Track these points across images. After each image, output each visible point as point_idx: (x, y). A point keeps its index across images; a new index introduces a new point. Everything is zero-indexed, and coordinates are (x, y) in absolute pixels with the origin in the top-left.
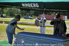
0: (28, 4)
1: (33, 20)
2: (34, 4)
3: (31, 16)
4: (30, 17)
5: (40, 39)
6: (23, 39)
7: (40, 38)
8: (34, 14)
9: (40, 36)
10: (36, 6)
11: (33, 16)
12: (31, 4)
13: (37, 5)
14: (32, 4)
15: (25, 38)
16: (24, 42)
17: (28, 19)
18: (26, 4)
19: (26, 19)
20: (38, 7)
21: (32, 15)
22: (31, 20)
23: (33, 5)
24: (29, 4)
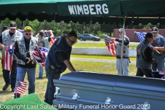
0: (84, 6)
1: (99, 42)
3: (96, 33)
4: (91, 35)
5: (115, 89)
6: (74, 90)
7: (116, 86)
8: (102, 29)
9: (116, 81)
11: (99, 32)
12: (91, 6)
13: (105, 7)
14: (93, 6)
15: (80, 88)
16: (78, 95)
17: (87, 42)
19: (83, 42)
20: (107, 13)
21: (98, 30)
22: (96, 42)
24: (86, 6)
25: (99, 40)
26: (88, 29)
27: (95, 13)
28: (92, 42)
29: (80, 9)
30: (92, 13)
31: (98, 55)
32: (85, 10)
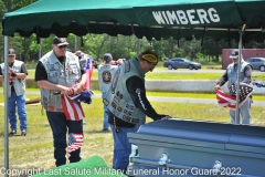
0: (179, 12)
1: (199, 71)
2: (202, 11)
3: (193, 57)
4: (186, 60)
5: (228, 147)
6: (161, 150)
7: (229, 143)
8: (203, 49)
9: (230, 134)
10: (208, 17)
11: (199, 55)
12: (189, 12)
13: (213, 13)
14: (193, 11)
15: (171, 145)
16: (169, 158)
17: (179, 71)
18: (168, 12)
19: (173, 71)
20: (218, 20)
21: (197, 51)
22: (194, 71)
23: (195, 15)
24: (182, 12)
25: (200, 68)
26: (182, 50)
27: (197, 22)
28: (187, 71)
29: (172, 16)
30: (193, 23)
31: (198, 92)
32: (181, 18)
